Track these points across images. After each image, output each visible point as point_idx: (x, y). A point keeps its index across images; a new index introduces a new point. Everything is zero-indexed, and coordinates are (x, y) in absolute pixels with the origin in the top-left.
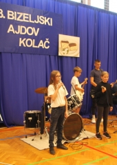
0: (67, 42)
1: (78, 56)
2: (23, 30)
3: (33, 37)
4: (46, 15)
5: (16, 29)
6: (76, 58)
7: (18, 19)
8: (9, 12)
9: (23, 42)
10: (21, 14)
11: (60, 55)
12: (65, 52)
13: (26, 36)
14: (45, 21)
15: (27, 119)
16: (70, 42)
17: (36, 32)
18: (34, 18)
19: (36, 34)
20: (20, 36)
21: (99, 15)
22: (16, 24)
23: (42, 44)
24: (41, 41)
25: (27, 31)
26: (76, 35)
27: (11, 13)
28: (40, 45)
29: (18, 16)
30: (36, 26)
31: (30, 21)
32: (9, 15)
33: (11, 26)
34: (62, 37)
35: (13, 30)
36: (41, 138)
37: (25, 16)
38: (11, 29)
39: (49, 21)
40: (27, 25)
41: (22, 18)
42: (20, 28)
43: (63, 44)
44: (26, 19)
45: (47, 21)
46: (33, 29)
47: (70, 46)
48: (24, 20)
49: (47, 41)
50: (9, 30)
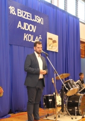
1: (57, 51)
2: (27, 27)
3: (32, 33)
5: (23, 26)
7: (24, 18)
8: (18, 10)
9: (26, 37)
10: (26, 13)
13: (28, 32)
14: (39, 20)
16: (54, 39)
17: (34, 29)
18: (33, 18)
19: (34, 31)
22: (23, 21)
24: (37, 37)
25: (29, 28)
27: (19, 11)
28: (36, 41)
29: (24, 14)
30: (34, 23)
31: (31, 20)
32: (18, 13)
33: (20, 22)
34: (49, 35)
35: (21, 26)
36: (59, 117)
37: (27, 15)
39: (42, 20)
40: (29, 22)
42: (25, 24)
44: (29, 17)
46: (33, 26)
47: (53, 42)
48: (27, 18)
49: (40, 37)
50: (19, 26)
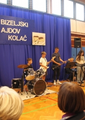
0: (37, 37)
1: (45, 45)
2: (11, 31)
3: (16, 34)
4: (24, 21)
5: (6, 30)
6: (44, 46)
7: (7, 24)
8: (2, 20)
9: (10, 38)
10: (9, 21)
11: (33, 44)
12: (37, 43)
13: (12, 34)
14: (23, 24)
15: (13, 83)
16: (40, 36)
18: (17, 23)
19: (18, 33)
20: (9, 34)
21: (57, 19)
22: (6, 27)
23: (22, 39)
24: (22, 37)
25: (13, 31)
26: (43, 32)
29: (7, 22)
30: (18, 28)
31: (15, 25)
32: (2, 22)
33: (3, 28)
34: (34, 34)
35: (4, 31)
37: (11, 22)
38: (3, 30)
39: (26, 24)
40: (13, 27)
41: (9, 23)
42: (9, 29)
43: (35, 38)
44: (12, 24)
45: (25, 24)
46: (17, 30)
47: (39, 39)
49: (25, 37)
50: (2, 31)
